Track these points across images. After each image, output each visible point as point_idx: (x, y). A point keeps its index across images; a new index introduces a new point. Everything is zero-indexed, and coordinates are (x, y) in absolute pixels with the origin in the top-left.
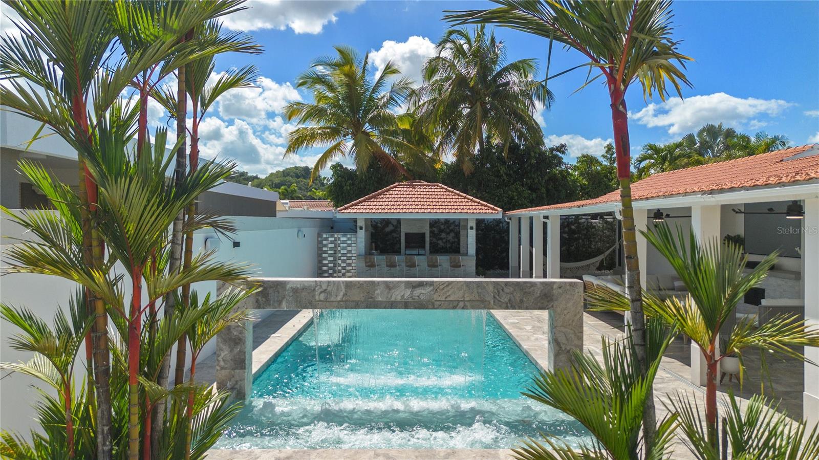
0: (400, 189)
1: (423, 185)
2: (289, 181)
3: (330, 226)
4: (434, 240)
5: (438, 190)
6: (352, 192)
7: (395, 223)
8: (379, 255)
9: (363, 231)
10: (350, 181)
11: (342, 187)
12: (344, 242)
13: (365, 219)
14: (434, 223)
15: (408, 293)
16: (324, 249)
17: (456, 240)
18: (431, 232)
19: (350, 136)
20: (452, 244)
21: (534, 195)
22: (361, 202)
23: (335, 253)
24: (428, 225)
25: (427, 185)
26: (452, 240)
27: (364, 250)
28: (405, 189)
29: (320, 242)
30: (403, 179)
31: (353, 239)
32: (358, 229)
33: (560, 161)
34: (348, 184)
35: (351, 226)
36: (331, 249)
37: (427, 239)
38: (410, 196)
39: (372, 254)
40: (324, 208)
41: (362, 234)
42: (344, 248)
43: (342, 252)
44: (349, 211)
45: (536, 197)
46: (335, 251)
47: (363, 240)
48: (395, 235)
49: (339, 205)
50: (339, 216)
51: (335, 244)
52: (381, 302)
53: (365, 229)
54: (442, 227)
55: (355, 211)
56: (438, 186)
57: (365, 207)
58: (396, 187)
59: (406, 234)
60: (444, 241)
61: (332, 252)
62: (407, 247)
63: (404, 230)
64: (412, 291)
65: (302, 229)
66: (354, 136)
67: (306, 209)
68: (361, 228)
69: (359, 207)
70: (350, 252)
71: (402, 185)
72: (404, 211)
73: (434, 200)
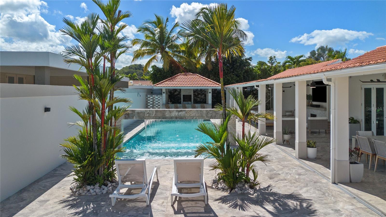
0: (180, 76)
1: (190, 75)
2: (132, 71)
3: (151, 92)
4: (196, 98)
5: (197, 77)
6: (160, 78)
7: (179, 91)
8: (172, 104)
9: (165, 94)
10: (159, 73)
11: (156, 75)
12: (157, 99)
13: (166, 89)
14: (195, 91)
15: (177, 113)
16: (149, 101)
17: (205, 98)
18: (194, 94)
19: (160, 53)
20: (203, 99)
21: (238, 79)
22: (164, 82)
23: (153, 103)
24: (193, 91)
25: (192, 75)
26: (203, 98)
27: (165, 102)
28: (183, 76)
29: (147, 99)
30: (182, 72)
31: (161, 97)
32: (163, 93)
33: (249, 64)
34: (159, 74)
35: (159, 92)
36: (151, 101)
37: (192, 97)
38: (185, 79)
39: (169, 104)
40: (148, 84)
41: (164, 95)
42: (157, 101)
43: (156, 103)
44: (159, 85)
45: (239, 80)
46: (153, 102)
47: (165, 98)
48: (179, 96)
49: (155, 83)
50: (155, 88)
51: (153, 100)
52: (168, 117)
53: (166, 93)
54: (199, 92)
55: (161, 85)
56: (196, 75)
57: (165, 84)
58: (179, 75)
59: (184, 96)
60: (200, 98)
61: (152, 103)
62: (184, 101)
63: (182, 94)
64: (178, 113)
65: (139, 93)
66: (162, 53)
67: (140, 85)
68: (164, 93)
69: (163, 84)
70: (159, 103)
71: (181, 75)
72: (182, 85)
73: (194, 81)
